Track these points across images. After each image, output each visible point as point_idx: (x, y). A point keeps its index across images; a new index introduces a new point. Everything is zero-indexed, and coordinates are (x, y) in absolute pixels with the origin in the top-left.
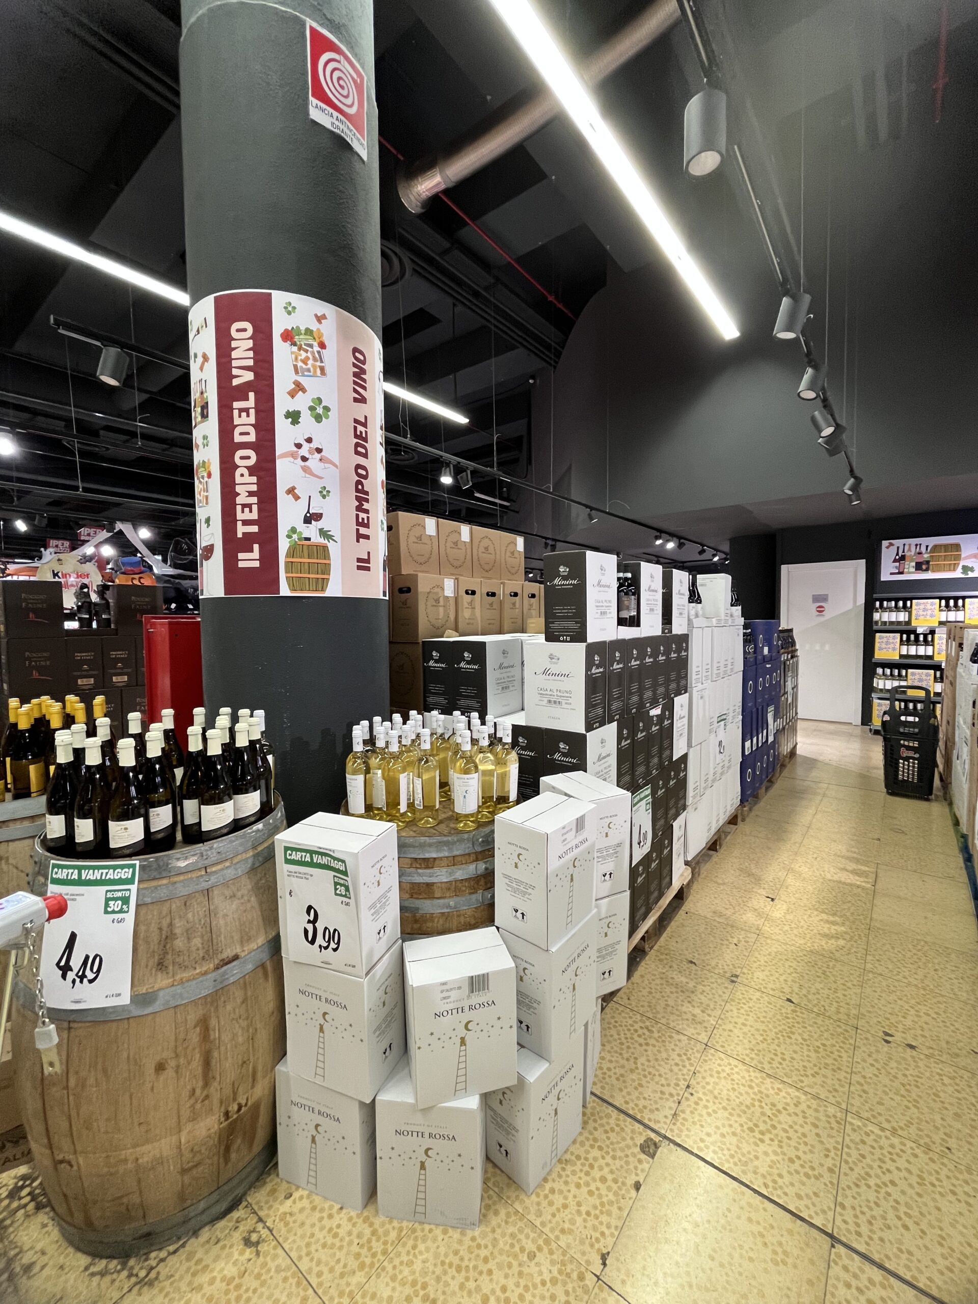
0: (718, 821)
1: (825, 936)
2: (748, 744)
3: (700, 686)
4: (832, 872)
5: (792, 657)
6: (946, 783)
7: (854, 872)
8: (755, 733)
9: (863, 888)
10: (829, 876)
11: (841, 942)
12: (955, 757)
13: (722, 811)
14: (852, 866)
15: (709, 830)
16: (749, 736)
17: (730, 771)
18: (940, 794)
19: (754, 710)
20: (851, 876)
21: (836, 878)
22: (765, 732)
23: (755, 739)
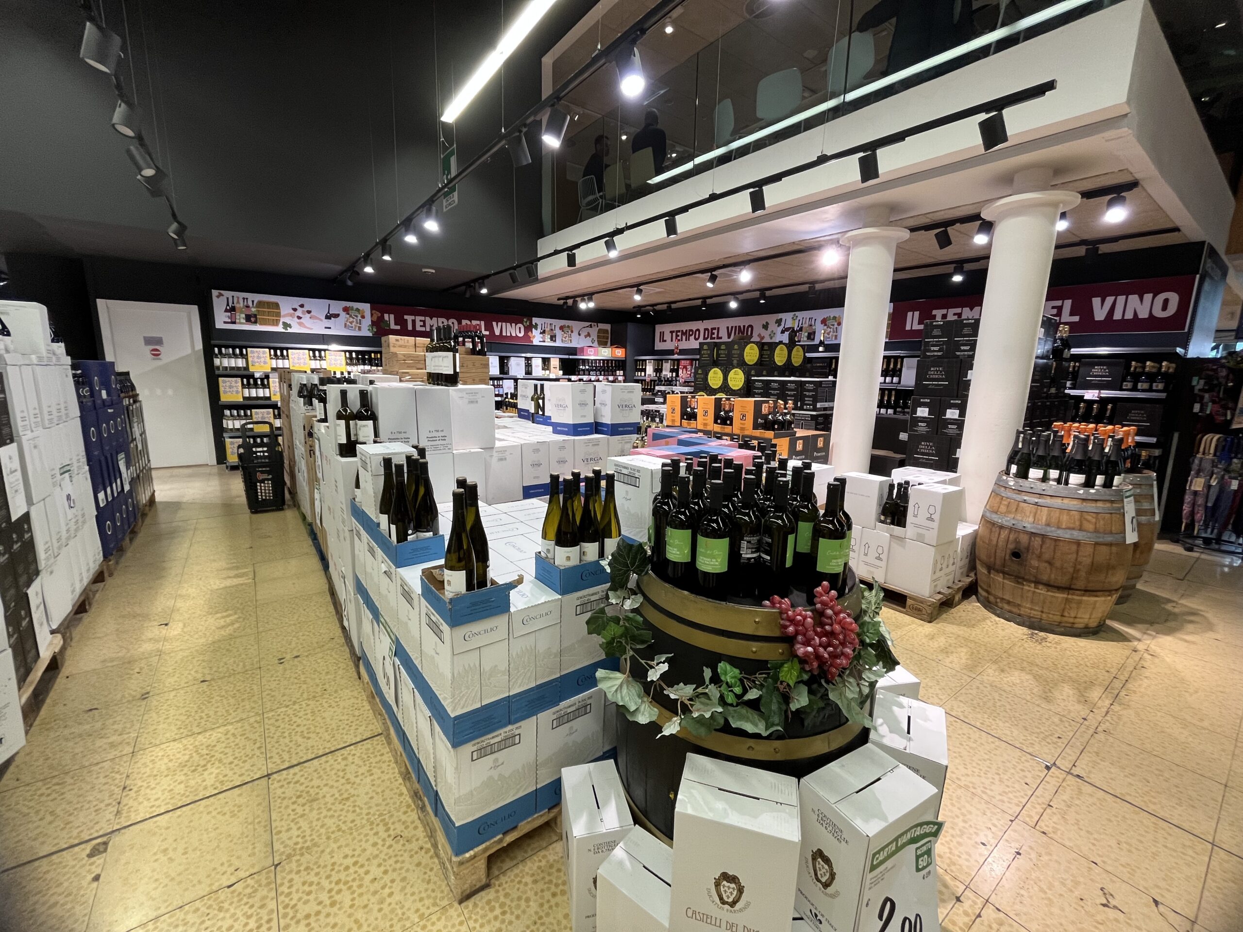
0: (81, 580)
1: (223, 627)
2: (101, 496)
3: (30, 435)
4: (217, 584)
5: (135, 402)
6: (293, 493)
7: (237, 576)
8: (107, 483)
9: (246, 584)
10: (216, 587)
11: (236, 625)
12: (297, 471)
13: (84, 570)
14: (232, 573)
15: (73, 591)
16: (101, 487)
17: (86, 526)
18: (291, 503)
19: (103, 459)
20: (235, 580)
21: (222, 585)
22: (119, 481)
23: (109, 490)
